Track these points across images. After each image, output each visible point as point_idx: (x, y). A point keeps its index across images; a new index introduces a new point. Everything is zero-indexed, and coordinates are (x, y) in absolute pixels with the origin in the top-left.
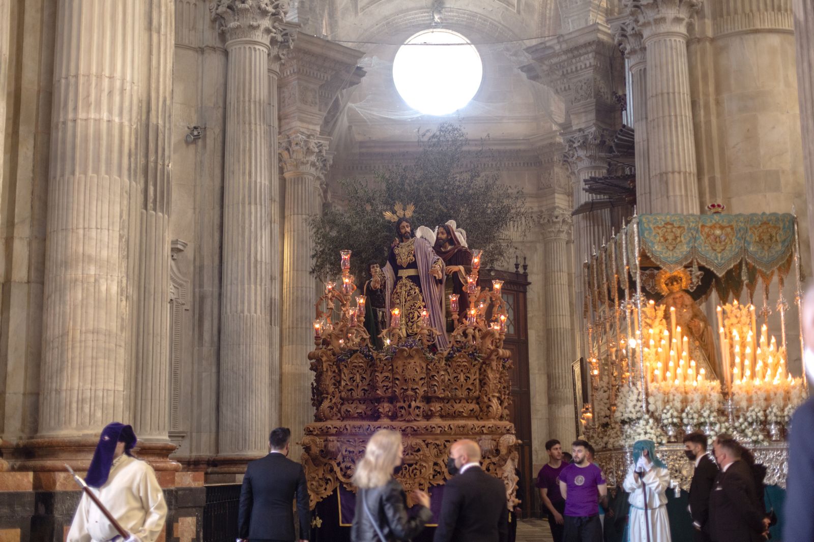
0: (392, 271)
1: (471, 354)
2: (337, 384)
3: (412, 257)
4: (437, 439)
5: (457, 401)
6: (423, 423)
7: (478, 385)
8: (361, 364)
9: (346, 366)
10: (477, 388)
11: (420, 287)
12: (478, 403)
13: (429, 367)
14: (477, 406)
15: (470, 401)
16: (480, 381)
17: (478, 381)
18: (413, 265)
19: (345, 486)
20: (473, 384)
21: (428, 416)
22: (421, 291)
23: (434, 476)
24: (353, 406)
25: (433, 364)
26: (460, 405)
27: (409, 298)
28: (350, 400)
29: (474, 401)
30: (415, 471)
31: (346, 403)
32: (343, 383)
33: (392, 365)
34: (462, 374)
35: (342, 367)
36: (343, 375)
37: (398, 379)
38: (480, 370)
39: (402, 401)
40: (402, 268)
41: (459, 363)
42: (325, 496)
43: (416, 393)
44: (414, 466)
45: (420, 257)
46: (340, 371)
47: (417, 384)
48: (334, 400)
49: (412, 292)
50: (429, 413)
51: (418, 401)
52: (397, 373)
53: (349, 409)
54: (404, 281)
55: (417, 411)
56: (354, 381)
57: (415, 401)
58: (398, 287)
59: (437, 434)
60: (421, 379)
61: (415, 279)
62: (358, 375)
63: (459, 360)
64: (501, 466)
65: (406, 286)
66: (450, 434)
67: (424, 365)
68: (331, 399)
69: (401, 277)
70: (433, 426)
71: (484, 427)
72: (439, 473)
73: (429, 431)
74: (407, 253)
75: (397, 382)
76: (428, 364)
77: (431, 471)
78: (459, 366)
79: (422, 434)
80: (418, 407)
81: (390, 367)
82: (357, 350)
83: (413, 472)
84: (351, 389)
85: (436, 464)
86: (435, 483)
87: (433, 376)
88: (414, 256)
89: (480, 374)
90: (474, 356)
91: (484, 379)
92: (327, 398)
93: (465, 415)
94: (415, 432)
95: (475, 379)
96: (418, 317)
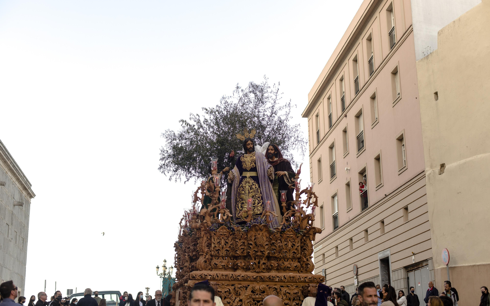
0: (238, 172)
1: (296, 230)
2: (209, 245)
3: (253, 164)
4: (275, 285)
5: (286, 260)
6: (267, 274)
7: (300, 250)
8: (225, 233)
9: (215, 234)
10: (300, 252)
11: (259, 184)
12: (299, 262)
13: (271, 237)
14: (299, 264)
16: (301, 247)
17: (300, 247)
18: (254, 169)
20: (297, 249)
21: (269, 270)
22: (259, 187)
24: (219, 260)
25: (273, 235)
26: (288, 262)
27: (251, 191)
28: (217, 257)
29: (297, 260)
31: (214, 258)
32: (213, 245)
33: (247, 235)
34: (290, 242)
35: (213, 235)
36: (213, 240)
37: (251, 244)
38: (301, 240)
39: (253, 259)
40: (246, 170)
41: (288, 235)
43: (263, 253)
44: (261, 302)
45: (259, 164)
46: (211, 237)
47: (264, 248)
48: (207, 257)
49: (254, 187)
50: (271, 268)
51: (264, 259)
52: (251, 240)
53: (217, 263)
54: (248, 180)
55: (263, 266)
56: (220, 244)
57: (262, 259)
58: (243, 183)
59: (276, 281)
60: (267, 245)
61: (256, 179)
62: (223, 240)
63: (288, 233)
65: (249, 183)
66: (284, 282)
67: (267, 236)
68: (205, 256)
69: (246, 177)
70: (274, 276)
71: (306, 278)
73: (271, 279)
74: (250, 161)
75: (251, 246)
76: (270, 235)
78: (288, 237)
79: (266, 281)
80: (264, 264)
81: (246, 236)
82: (223, 224)
84: (219, 250)
87: (273, 243)
88: (255, 163)
89: (301, 243)
90: (298, 231)
91: (303, 246)
92: (203, 255)
93: (291, 269)
94: (262, 280)
95: (298, 246)
96: (258, 203)
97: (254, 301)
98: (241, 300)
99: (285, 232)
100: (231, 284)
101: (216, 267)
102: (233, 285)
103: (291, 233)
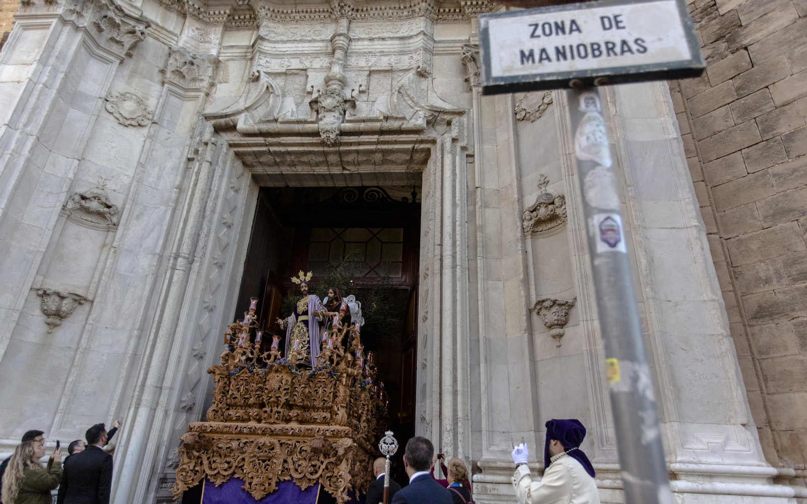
0: (294, 318)
1: (328, 373)
2: (226, 393)
3: (306, 307)
4: (289, 440)
5: (316, 410)
6: (279, 426)
7: (331, 397)
8: (246, 378)
10: (331, 400)
11: (308, 327)
12: (330, 412)
13: (294, 381)
14: (329, 414)
15: (325, 411)
16: (334, 394)
17: (332, 394)
18: (306, 313)
19: (209, 477)
20: (328, 396)
21: (288, 420)
22: (308, 330)
23: (282, 471)
24: (235, 411)
25: (297, 379)
26: (317, 413)
27: (299, 335)
28: (235, 406)
30: (267, 467)
31: (231, 408)
32: (230, 393)
33: (266, 379)
34: (321, 388)
35: (231, 380)
37: (267, 389)
38: (334, 385)
39: (267, 406)
41: (319, 380)
42: (191, 486)
43: (278, 400)
44: (267, 462)
45: (310, 307)
46: (230, 383)
47: (281, 393)
48: (220, 405)
49: (302, 331)
50: (288, 418)
51: (279, 407)
52: (268, 384)
53: (231, 414)
54: (299, 324)
55: (277, 415)
56: (239, 391)
57: (277, 407)
58: (295, 328)
59: (289, 435)
60: (285, 389)
61: (306, 323)
63: (320, 377)
64: (337, 465)
65: (299, 327)
66: (299, 436)
67: (290, 379)
68: (218, 404)
69: (298, 322)
70: (288, 428)
71: (327, 430)
72: (287, 469)
73: (284, 433)
74: (302, 305)
76: (293, 379)
77: (280, 468)
78: (320, 382)
79: (277, 435)
80: (279, 412)
83: (265, 467)
84: (235, 397)
85: (285, 461)
86: (282, 478)
87: (295, 388)
88: (307, 306)
89: (334, 389)
90: (331, 374)
91: (336, 393)
92: (215, 403)
93: (318, 421)
94: (272, 433)
95: (330, 393)
96: (302, 348)
97: (259, 460)
98: (243, 459)
99: (316, 376)
100: (236, 438)
101: (228, 419)
102: (238, 440)
103: (324, 377)
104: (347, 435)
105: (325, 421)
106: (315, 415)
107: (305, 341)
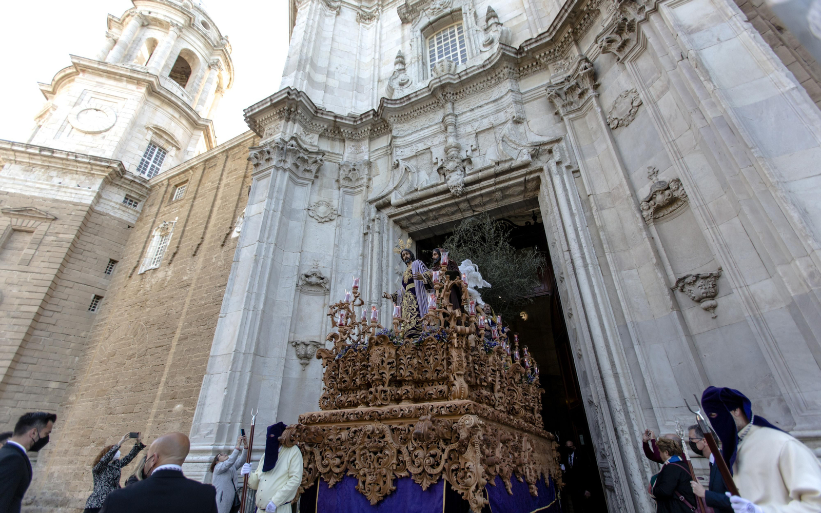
2: (336, 377)
3: (410, 274)
4: (401, 424)
5: (431, 384)
6: (388, 408)
7: (445, 366)
8: (353, 358)
9: (343, 361)
10: (445, 368)
11: (415, 294)
12: (445, 384)
13: (398, 352)
14: (446, 387)
15: (441, 383)
16: (447, 360)
17: (445, 361)
18: (411, 281)
19: (322, 476)
20: (441, 364)
21: (398, 400)
22: (416, 298)
23: (398, 465)
25: (400, 349)
26: (432, 387)
28: (345, 390)
30: (380, 460)
31: (343, 393)
32: (340, 376)
33: (369, 354)
34: (431, 356)
36: (340, 369)
37: (370, 366)
38: (447, 350)
39: (373, 386)
42: (306, 487)
43: (383, 377)
44: (379, 454)
46: (338, 366)
47: (385, 368)
48: (331, 392)
50: (398, 397)
51: (386, 385)
53: (342, 399)
54: (406, 293)
55: (384, 395)
56: (347, 373)
57: (383, 385)
59: (399, 418)
60: (388, 363)
61: (413, 290)
62: (351, 367)
63: (429, 343)
64: (461, 453)
66: (410, 417)
67: (393, 352)
68: (328, 391)
71: (442, 407)
72: (402, 462)
73: (393, 416)
76: (397, 350)
77: (394, 461)
78: (429, 349)
79: (386, 419)
80: (385, 392)
82: (351, 346)
83: (378, 461)
84: (346, 381)
85: (399, 452)
86: (399, 474)
89: (447, 354)
90: (440, 337)
91: (449, 359)
93: (434, 396)
94: (380, 418)
95: (443, 360)
96: (411, 317)
97: (370, 452)
98: (354, 452)
99: (425, 343)
100: (346, 427)
101: (341, 406)
102: (348, 429)
103: (433, 342)
104: (468, 411)
105: (443, 396)
106: (431, 390)
107: (413, 309)
